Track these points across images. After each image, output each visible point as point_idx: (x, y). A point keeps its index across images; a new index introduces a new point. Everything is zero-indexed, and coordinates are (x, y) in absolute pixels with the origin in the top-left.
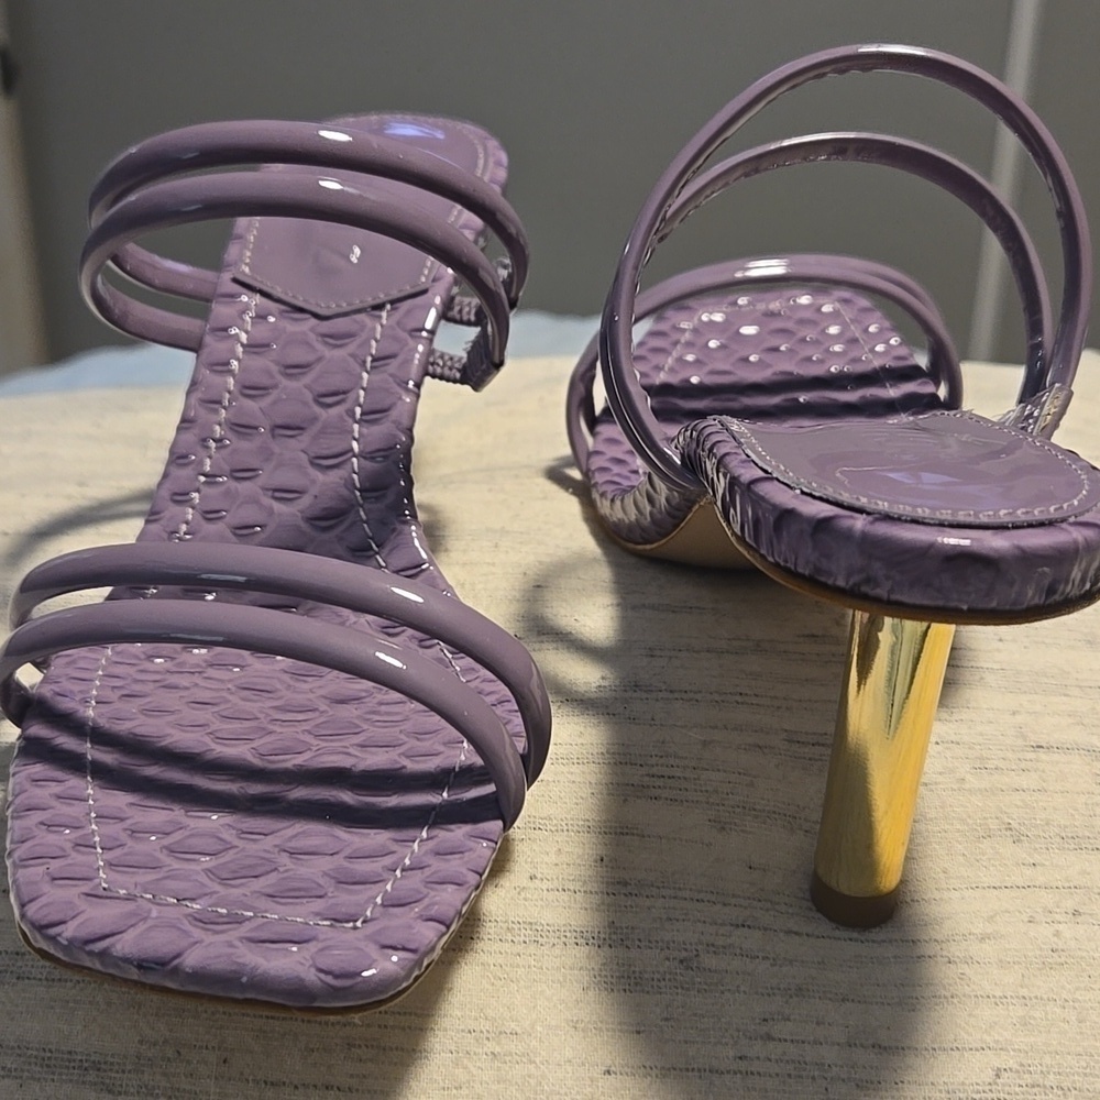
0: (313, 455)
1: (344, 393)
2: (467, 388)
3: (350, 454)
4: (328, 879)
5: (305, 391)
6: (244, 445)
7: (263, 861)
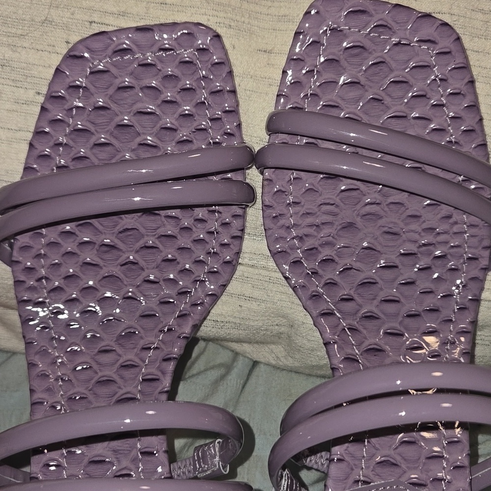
4: (343, 65)
7: (370, 78)
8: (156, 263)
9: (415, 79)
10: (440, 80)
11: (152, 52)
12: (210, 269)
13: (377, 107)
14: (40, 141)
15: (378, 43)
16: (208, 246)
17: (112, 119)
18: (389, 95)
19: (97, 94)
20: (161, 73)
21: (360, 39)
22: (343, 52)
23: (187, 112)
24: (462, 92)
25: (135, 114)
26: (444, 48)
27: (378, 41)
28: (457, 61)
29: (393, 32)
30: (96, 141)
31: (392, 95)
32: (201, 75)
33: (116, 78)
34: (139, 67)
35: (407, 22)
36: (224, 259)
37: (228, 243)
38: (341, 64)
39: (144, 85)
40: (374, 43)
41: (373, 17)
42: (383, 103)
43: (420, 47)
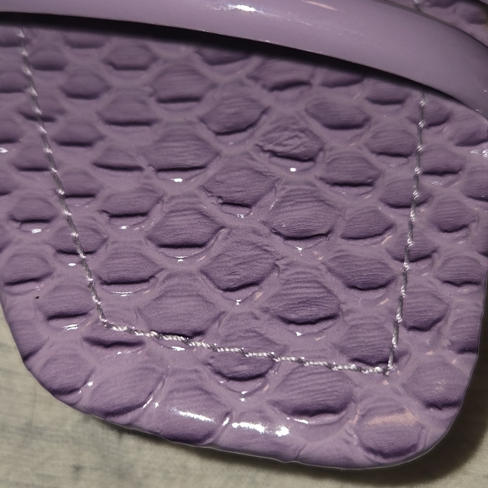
4: (335, 278)
9: (141, 255)
13: (233, 189)
15: (247, 335)
22: (339, 310)
24: (17, 225)
27: (249, 341)
28: (30, 297)
29: (208, 364)
35: (171, 392)
40: (260, 335)
41: (269, 401)
42: (220, 197)
43: (130, 331)
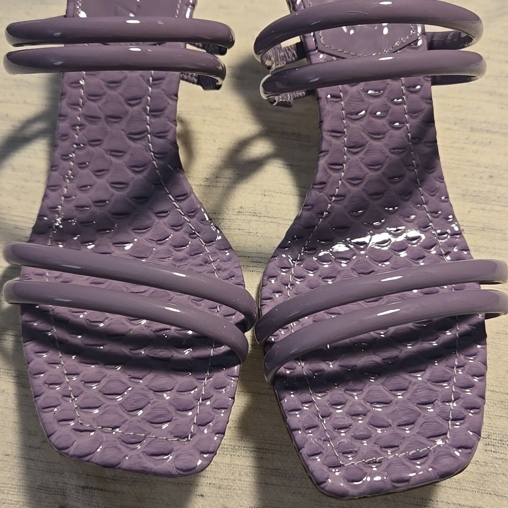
0: (128, 132)
1: (140, 98)
2: (200, 88)
3: (146, 133)
4: (172, 407)
5: (120, 96)
6: (93, 127)
7: (143, 397)
8: (342, 275)
9: (96, 398)
10: (70, 396)
11: (388, 459)
12: (289, 271)
14: (478, 368)
15: (136, 428)
16: (294, 291)
17: (413, 395)
18: (123, 383)
19: (434, 416)
20: (374, 441)
21: (156, 430)
22: (172, 418)
23: (339, 407)
24: (47, 385)
25: (391, 401)
26: (65, 425)
27: (136, 430)
29: (120, 438)
30: (424, 373)
31: (120, 383)
32: (331, 443)
33: (418, 433)
34: (397, 445)
36: (277, 280)
37: (275, 294)
38: (174, 408)
39: (388, 429)
40: (141, 428)
41: (142, 452)
43: (91, 426)
